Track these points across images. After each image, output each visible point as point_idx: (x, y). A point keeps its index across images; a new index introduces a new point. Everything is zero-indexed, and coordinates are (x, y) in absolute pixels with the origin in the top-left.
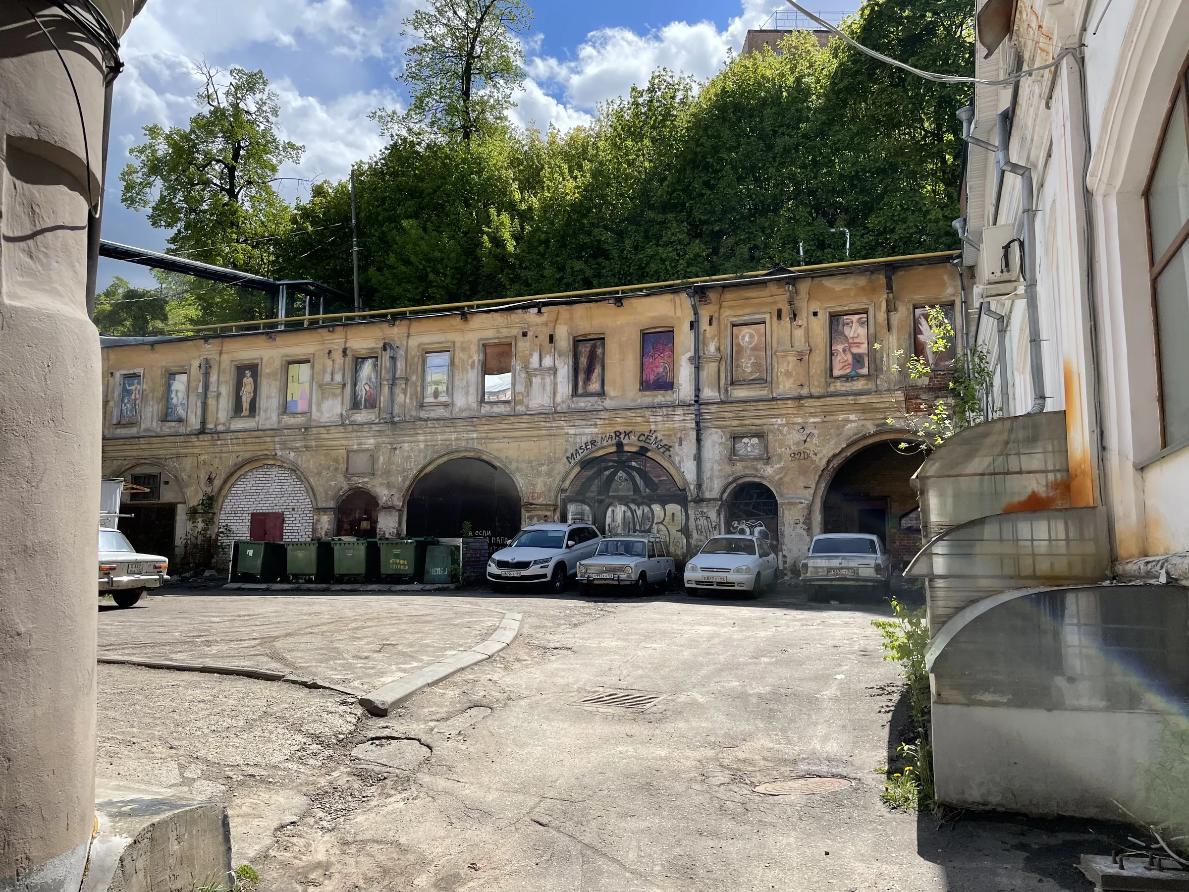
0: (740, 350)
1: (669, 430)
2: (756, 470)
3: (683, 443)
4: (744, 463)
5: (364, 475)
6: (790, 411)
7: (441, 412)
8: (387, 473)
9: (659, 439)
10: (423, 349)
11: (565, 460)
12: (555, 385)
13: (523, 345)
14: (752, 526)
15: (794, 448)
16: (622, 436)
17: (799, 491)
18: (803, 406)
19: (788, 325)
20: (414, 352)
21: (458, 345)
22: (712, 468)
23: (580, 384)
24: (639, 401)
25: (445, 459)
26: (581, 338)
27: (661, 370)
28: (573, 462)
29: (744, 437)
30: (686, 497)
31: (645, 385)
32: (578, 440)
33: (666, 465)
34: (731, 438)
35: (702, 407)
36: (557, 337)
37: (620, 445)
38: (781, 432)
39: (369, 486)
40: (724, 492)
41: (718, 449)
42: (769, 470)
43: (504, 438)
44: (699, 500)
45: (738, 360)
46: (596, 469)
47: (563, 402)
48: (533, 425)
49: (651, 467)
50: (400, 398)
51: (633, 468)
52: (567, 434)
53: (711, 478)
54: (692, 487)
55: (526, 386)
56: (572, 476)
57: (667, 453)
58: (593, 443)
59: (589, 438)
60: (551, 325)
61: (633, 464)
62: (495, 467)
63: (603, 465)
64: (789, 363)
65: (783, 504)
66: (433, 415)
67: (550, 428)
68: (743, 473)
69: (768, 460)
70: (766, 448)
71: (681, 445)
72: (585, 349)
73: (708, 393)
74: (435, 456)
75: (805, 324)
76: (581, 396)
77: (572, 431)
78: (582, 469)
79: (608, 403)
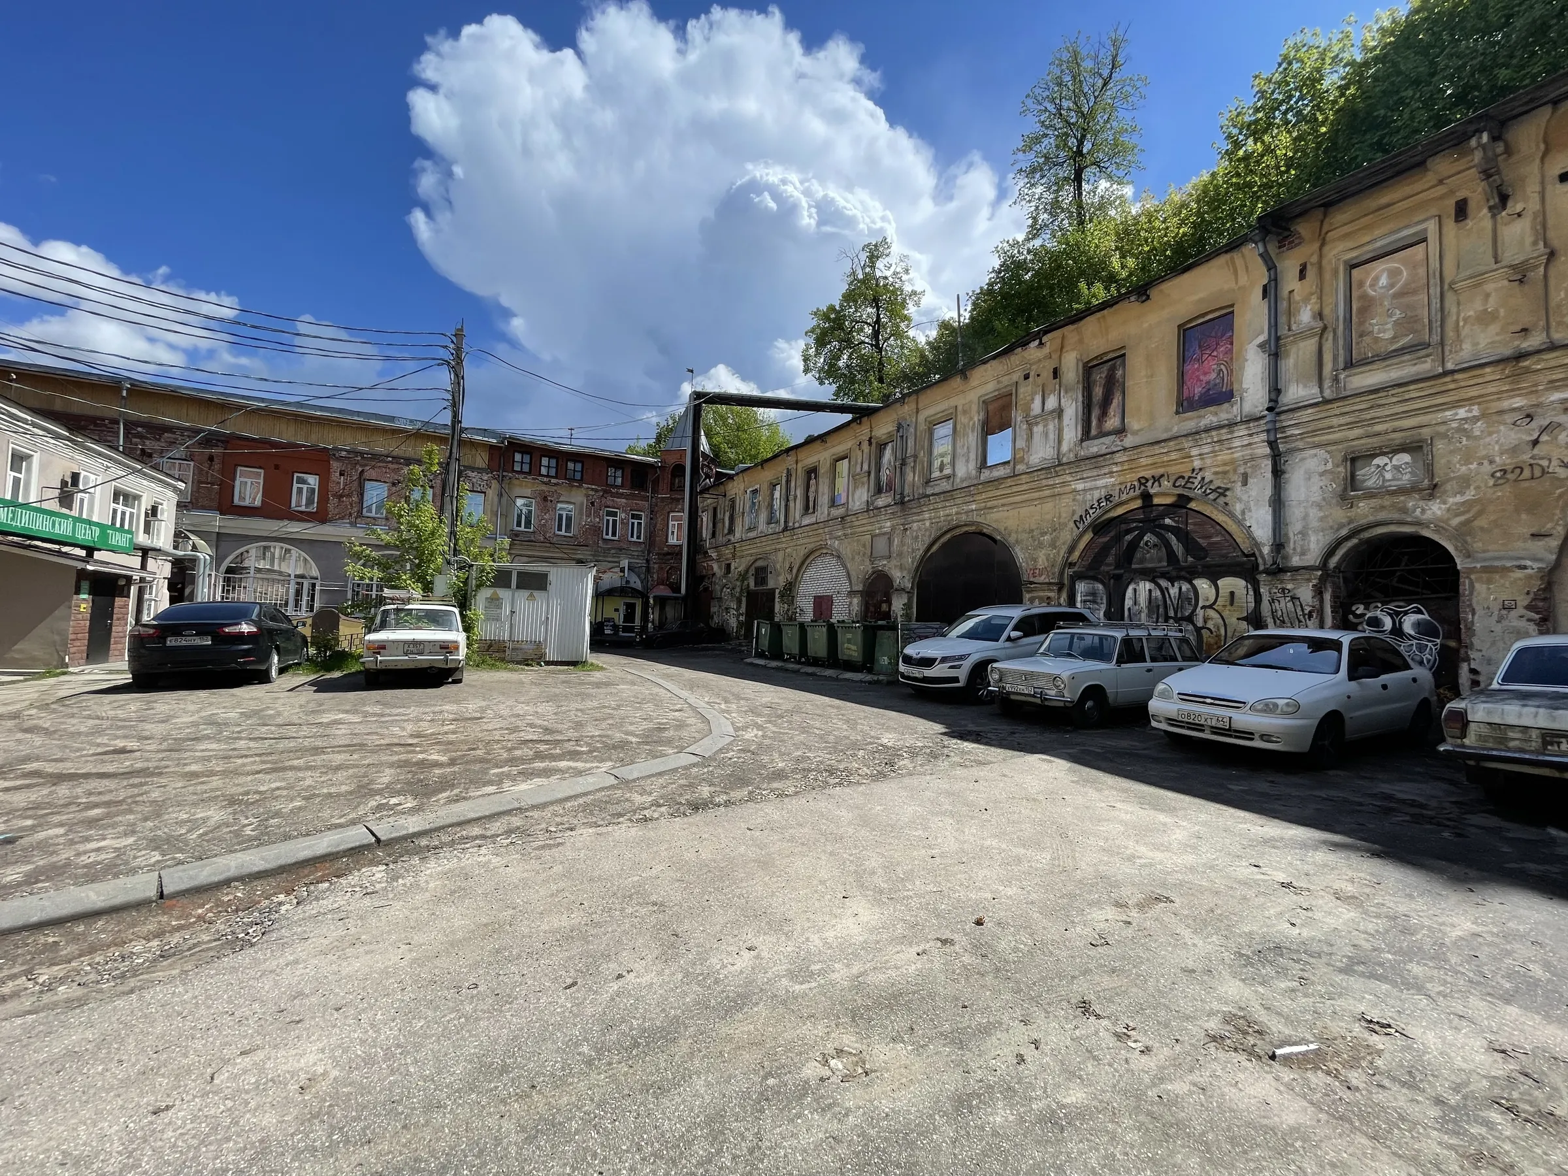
0: (1368, 305)
1: (1225, 464)
2: (1404, 511)
3: (1250, 481)
4: (1374, 502)
5: (883, 558)
6: (1491, 389)
7: (945, 486)
8: (900, 555)
9: (1207, 480)
10: (930, 423)
11: (1072, 524)
12: (1060, 431)
13: (1025, 390)
14: (1397, 613)
15: (1502, 460)
16: (1149, 484)
17: (1520, 544)
18: (1528, 371)
19: (1487, 223)
20: (922, 426)
21: (960, 408)
22: (1306, 517)
23: (1094, 423)
24: (1175, 429)
25: (948, 536)
26: (1095, 362)
27: (1213, 375)
28: (1081, 526)
29: (1374, 456)
30: (1256, 566)
31: (1185, 404)
32: (1089, 497)
33: (1220, 518)
34: (1345, 459)
35: (1283, 417)
36: (1064, 369)
37: (1146, 497)
38: (1468, 434)
39: (886, 569)
40: (1330, 553)
41: (1317, 483)
42: (1436, 509)
43: (1003, 505)
44: (1278, 570)
45: (1361, 323)
46: (1112, 534)
47: (1070, 450)
48: (1032, 485)
49: (1195, 524)
50: (910, 477)
51: (1168, 528)
52: (1075, 491)
53: (1303, 533)
54: (1266, 550)
55: (1027, 440)
56: (1082, 545)
57: (1221, 500)
58: (1108, 498)
59: (1103, 493)
60: (1055, 356)
61: (1168, 521)
62: (994, 540)
63: (1124, 527)
64: (1488, 295)
65: (1472, 570)
66: (937, 490)
67: (1053, 486)
68: (1371, 519)
69: (1433, 490)
70: (1430, 470)
71: (1245, 483)
72: (1099, 377)
73: (1296, 392)
74: (939, 533)
75: (1534, 204)
76: (1096, 437)
77: (1080, 486)
78: (1095, 534)
79: (1129, 441)
